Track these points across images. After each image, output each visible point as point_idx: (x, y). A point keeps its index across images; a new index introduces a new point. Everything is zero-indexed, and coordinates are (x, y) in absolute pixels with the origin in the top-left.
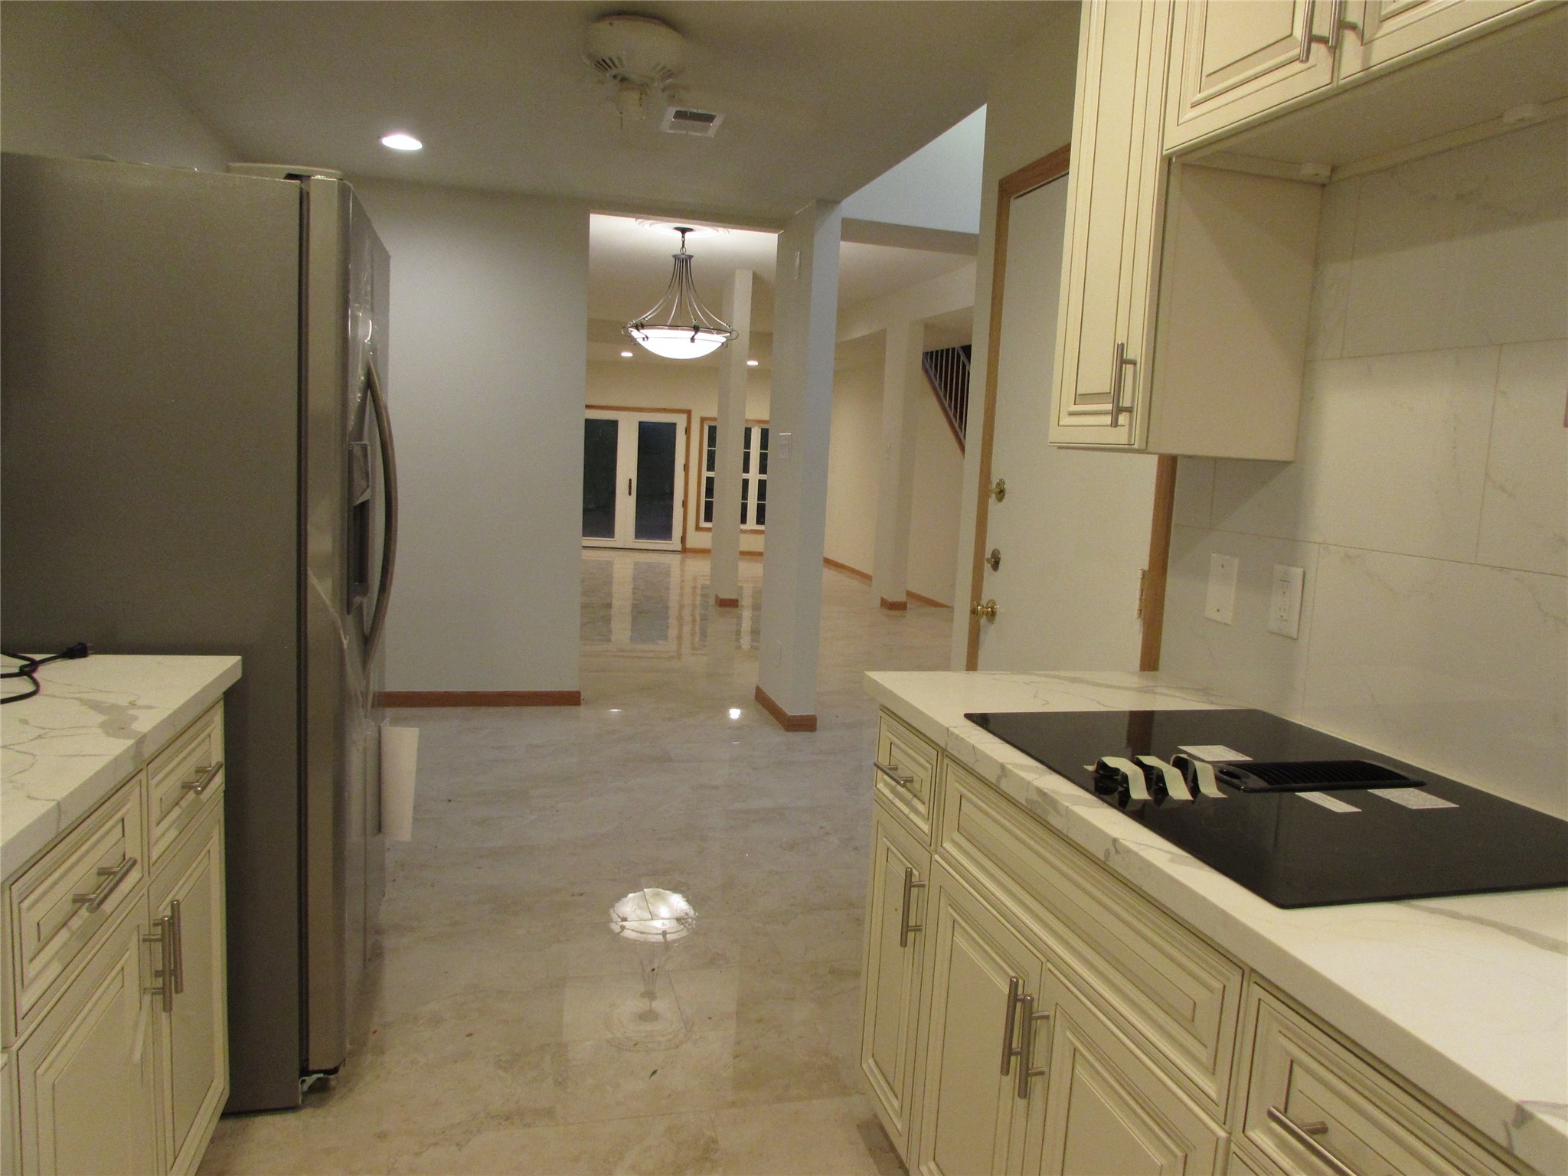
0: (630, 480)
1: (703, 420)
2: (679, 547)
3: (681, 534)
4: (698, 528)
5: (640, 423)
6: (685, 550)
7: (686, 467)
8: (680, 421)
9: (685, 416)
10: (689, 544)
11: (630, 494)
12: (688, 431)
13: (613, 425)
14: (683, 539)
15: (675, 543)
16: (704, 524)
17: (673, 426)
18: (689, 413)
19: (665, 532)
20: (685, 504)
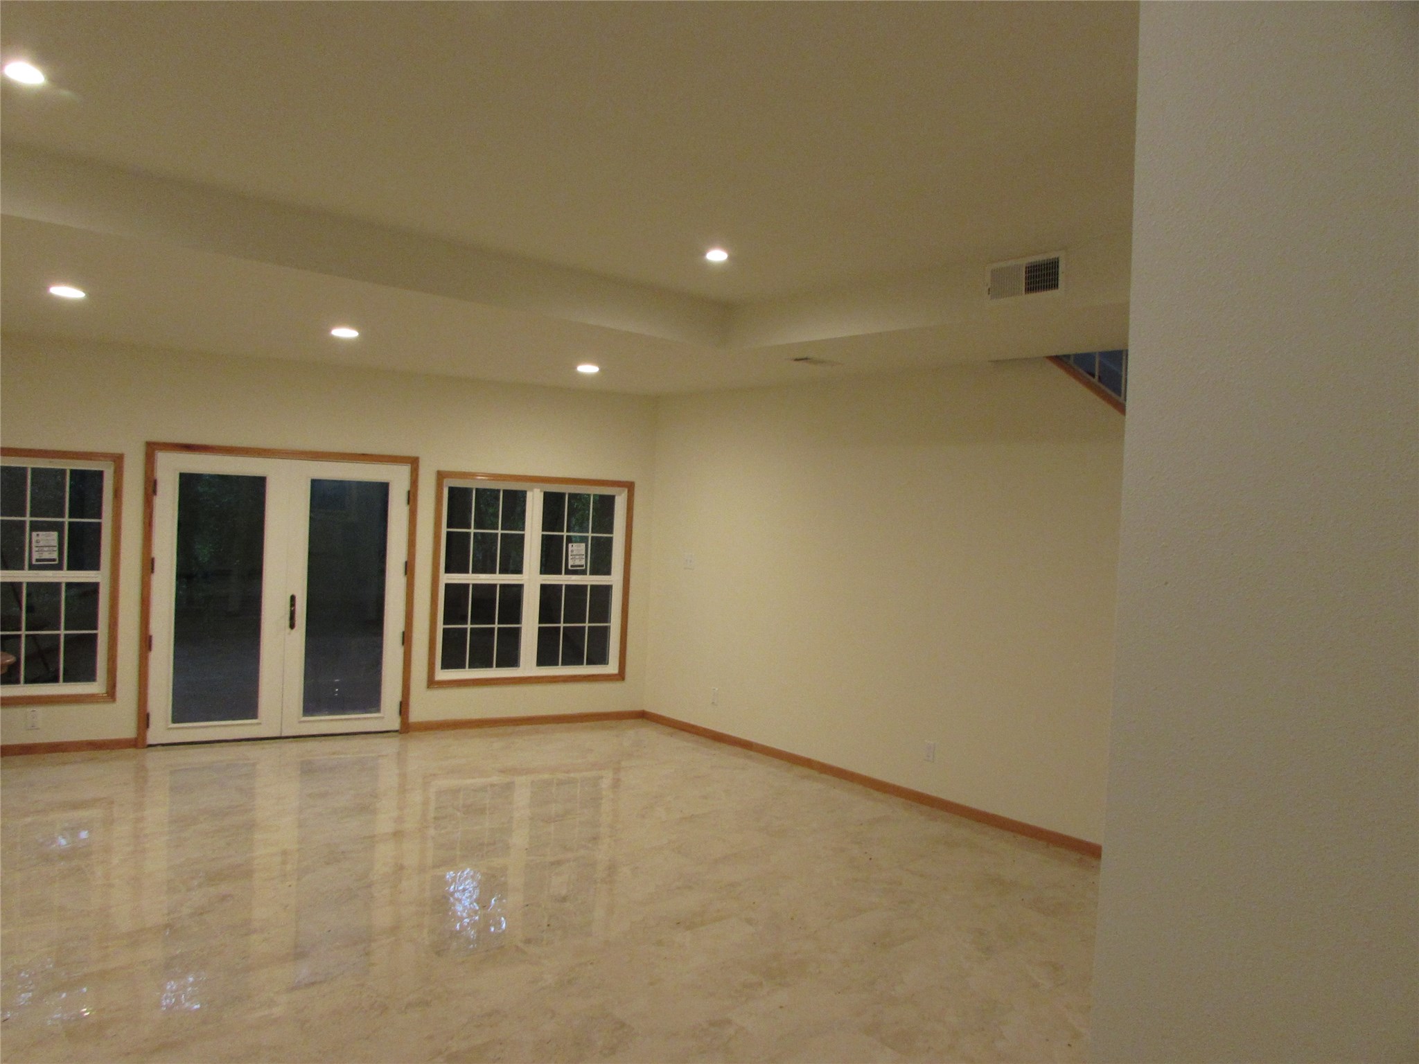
0: (293, 598)
1: (441, 476)
2: (395, 724)
3: (398, 697)
4: (432, 683)
5: (316, 484)
6: (406, 728)
7: (409, 568)
8: (397, 479)
9: (405, 470)
10: (415, 715)
11: (292, 626)
12: (412, 498)
13: (257, 486)
14: (404, 707)
15: (388, 716)
16: (443, 675)
17: (384, 488)
18: (414, 462)
19: (369, 699)
20: (406, 639)
